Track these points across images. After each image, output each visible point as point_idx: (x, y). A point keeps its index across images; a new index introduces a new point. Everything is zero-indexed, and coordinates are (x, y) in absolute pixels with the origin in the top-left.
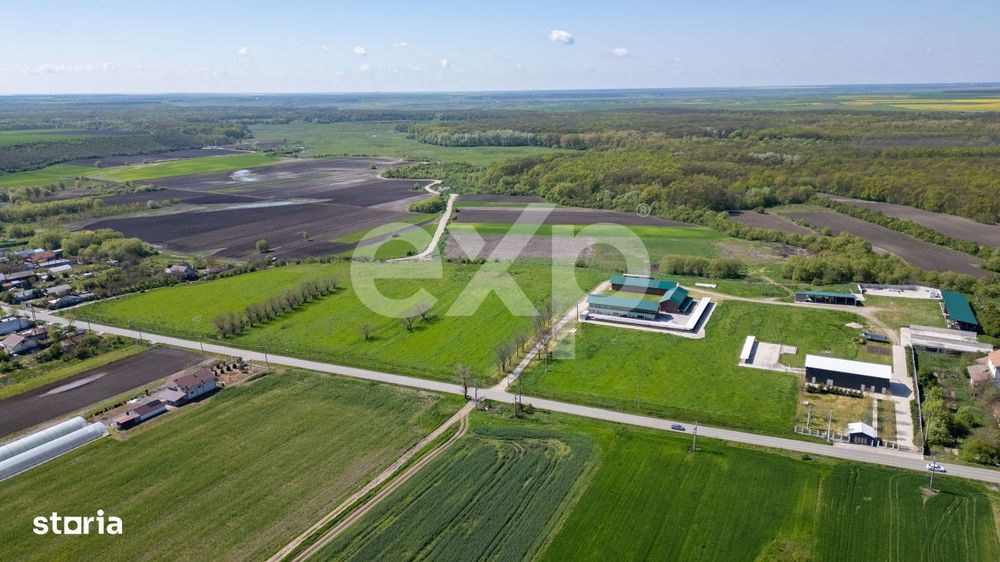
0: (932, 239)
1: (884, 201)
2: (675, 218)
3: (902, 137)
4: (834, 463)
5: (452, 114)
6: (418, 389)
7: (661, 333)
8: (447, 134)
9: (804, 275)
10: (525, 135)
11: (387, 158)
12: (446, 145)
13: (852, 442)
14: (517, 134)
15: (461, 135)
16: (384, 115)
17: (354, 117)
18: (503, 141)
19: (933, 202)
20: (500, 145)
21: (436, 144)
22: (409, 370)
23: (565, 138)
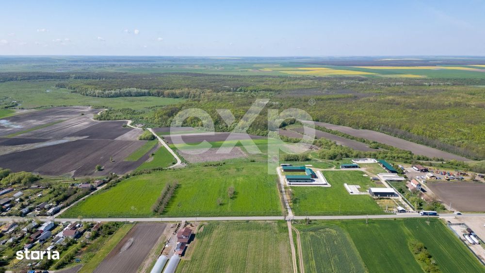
0: (347, 137)
1: (319, 121)
2: (258, 135)
3: (299, 89)
4: (402, 219)
6: (266, 220)
8: (100, 91)
9: (330, 157)
10: (143, 91)
12: (101, 97)
14: (139, 90)
15: (110, 92)
16: (39, 76)
17: (19, 78)
18: (133, 94)
19: (336, 121)
20: (131, 96)
21: (95, 96)
23: (166, 92)
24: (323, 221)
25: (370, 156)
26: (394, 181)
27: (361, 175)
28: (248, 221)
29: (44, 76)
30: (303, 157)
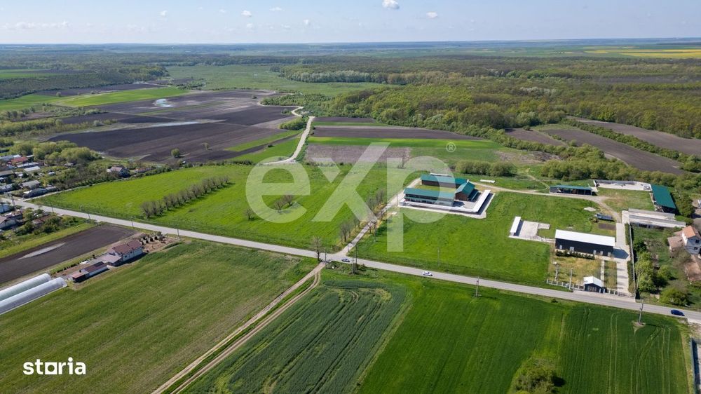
1: (614, 121)
2: (467, 134)
3: (627, 77)
4: (573, 304)
5: (311, 59)
6: (285, 254)
7: (455, 215)
8: (307, 74)
9: (556, 174)
10: (362, 74)
11: (264, 90)
12: (307, 82)
13: (586, 290)
14: (357, 73)
15: (317, 74)
16: (262, 60)
17: (241, 61)
18: (347, 79)
19: (648, 122)
20: (345, 81)
21: (300, 80)
22: (279, 241)
23: (391, 76)
24: (388, 274)
26: (650, 226)
27: (579, 207)
28: (254, 250)
29: (268, 59)
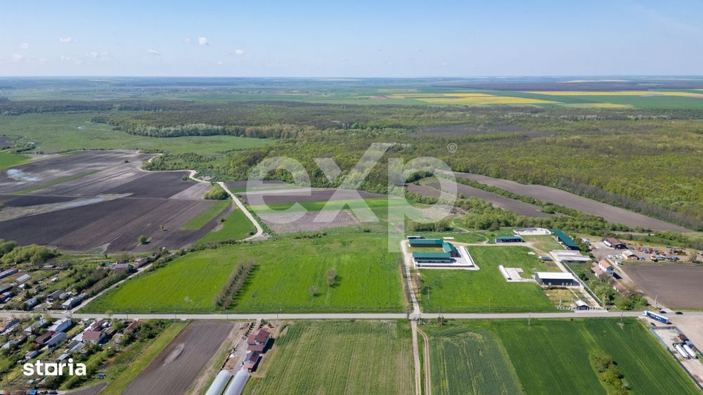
0: (509, 196)
1: (468, 172)
2: (378, 192)
4: (583, 320)
5: (129, 105)
6: (379, 319)
8: (154, 128)
9: (481, 226)
10: (215, 127)
11: (121, 151)
12: (156, 136)
13: (580, 309)
14: (210, 127)
15: (167, 129)
16: (68, 107)
17: (41, 109)
18: (201, 133)
19: (494, 173)
20: (198, 135)
21: (147, 135)
23: (249, 129)
24: (464, 321)
25: (542, 225)
26: (574, 261)
27: (525, 253)
28: (353, 320)
29: (75, 106)
30: (441, 226)
